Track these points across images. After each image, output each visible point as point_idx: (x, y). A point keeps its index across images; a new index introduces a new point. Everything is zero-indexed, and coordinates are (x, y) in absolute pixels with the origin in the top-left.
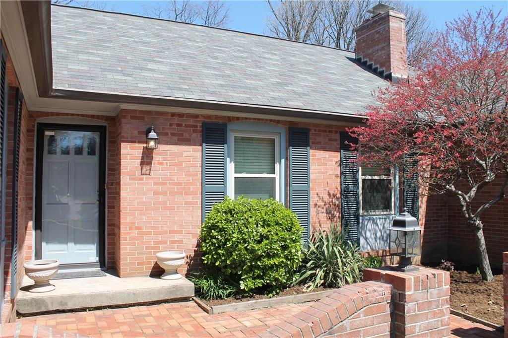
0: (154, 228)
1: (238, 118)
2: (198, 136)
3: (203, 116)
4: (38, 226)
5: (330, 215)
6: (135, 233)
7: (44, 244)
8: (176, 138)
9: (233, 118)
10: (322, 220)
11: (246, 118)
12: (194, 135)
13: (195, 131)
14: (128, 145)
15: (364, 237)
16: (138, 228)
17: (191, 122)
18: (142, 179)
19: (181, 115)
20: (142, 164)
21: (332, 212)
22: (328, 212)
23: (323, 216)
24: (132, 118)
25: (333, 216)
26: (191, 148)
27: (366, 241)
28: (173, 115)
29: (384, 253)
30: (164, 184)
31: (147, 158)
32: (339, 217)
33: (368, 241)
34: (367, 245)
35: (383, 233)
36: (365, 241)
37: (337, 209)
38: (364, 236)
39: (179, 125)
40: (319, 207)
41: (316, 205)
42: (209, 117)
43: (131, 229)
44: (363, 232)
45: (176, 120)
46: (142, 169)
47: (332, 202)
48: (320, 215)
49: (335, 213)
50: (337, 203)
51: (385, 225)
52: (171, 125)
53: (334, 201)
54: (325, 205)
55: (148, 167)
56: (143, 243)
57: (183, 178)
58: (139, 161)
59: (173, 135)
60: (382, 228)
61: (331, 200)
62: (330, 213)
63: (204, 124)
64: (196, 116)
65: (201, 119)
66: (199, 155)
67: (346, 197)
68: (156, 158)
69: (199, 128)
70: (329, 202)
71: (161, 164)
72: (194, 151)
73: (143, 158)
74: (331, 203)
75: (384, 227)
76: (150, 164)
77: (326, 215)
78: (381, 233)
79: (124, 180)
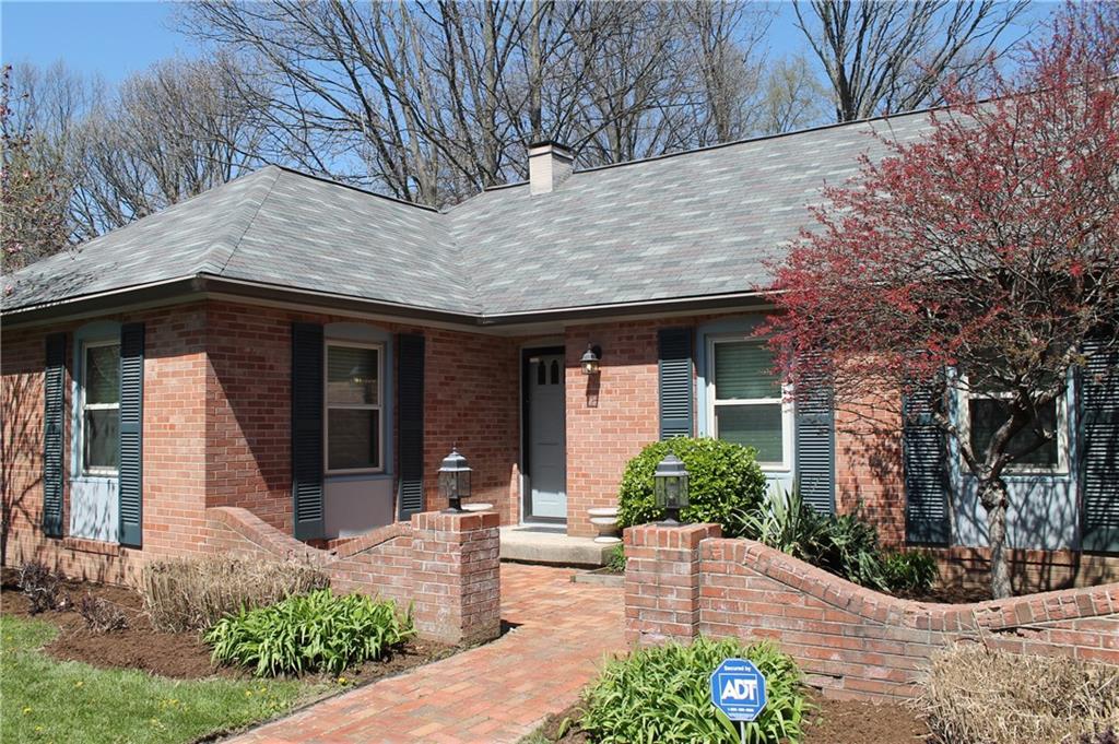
0: (603, 476)
1: (709, 317)
2: (653, 350)
3: (659, 320)
4: (526, 470)
5: (879, 470)
6: (582, 482)
7: (535, 493)
8: (627, 355)
9: (702, 316)
10: (861, 477)
11: (721, 315)
12: (649, 349)
13: (649, 344)
14: (573, 370)
15: (968, 518)
16: (584, 475)
17: (645, 331)
18: (588, 413)
19: (631, 324)
20: (588, 393)
21: (884, 464)
22: (875, 463)
23: (863, 471)
24: (577, 335)
25: (886, 471)
26: (644, 368)
27: (976, 525)
28: (622, 325)
29: (1019, 557)
30: (614, 418)
31: (593, 387)
32: (898, 473)
33: (980, 525)
34: (978, 535)
35: (1023, 514)
36: (972, 526)
37: (894, 459)
38: (970, 514)
39: (630, 338)
40: (854, 453)
41: (847, 450)
42: (668, 320)
43: (577, 475)
44: (967, 508)
45: (626, 332)
46: (588, 400)
47: (883, 444)
48: (857, 468)
49: (891, 465)
50: (894, 446)
51: (1031, 497)
52: (620, 339)
53: (886, 443)
54: (866, 450)
55: (595, 398)
56: (590, 495)
57: (637, 410)
58: (584, 390)
59: (622, 351)
60: (1020, 502)
61: (880, 441)
62: (879, 464)
63: (661, 332)
64: (651, 323)
65: (658, 325)
66: (655, 376)
67: (915, 435)
68: (604, 385)
69: (655, 339)
70: (875, 444)
71: (609, 392)
72: (649, 371)
73: (588, 386)
74: (881, 448)
75: (1026, 501)
76: (597, 393)
77: (869, 468)
78: (1019, 513)
79: (570, 414)
